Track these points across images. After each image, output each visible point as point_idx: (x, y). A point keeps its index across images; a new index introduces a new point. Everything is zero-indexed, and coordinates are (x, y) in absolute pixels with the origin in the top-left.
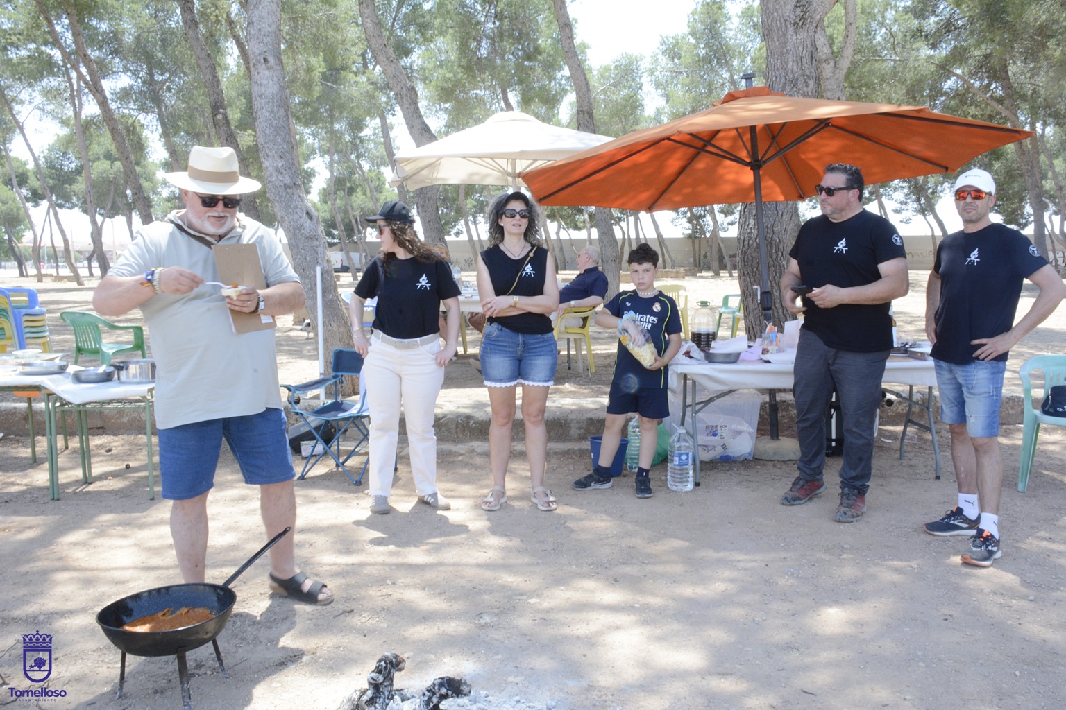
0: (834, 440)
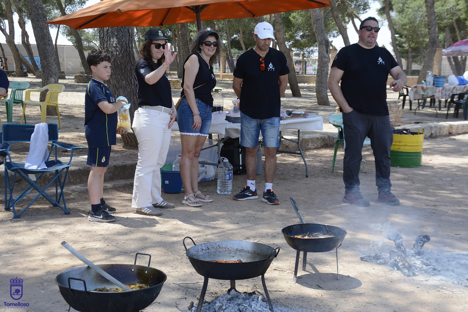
0: (241, 166)
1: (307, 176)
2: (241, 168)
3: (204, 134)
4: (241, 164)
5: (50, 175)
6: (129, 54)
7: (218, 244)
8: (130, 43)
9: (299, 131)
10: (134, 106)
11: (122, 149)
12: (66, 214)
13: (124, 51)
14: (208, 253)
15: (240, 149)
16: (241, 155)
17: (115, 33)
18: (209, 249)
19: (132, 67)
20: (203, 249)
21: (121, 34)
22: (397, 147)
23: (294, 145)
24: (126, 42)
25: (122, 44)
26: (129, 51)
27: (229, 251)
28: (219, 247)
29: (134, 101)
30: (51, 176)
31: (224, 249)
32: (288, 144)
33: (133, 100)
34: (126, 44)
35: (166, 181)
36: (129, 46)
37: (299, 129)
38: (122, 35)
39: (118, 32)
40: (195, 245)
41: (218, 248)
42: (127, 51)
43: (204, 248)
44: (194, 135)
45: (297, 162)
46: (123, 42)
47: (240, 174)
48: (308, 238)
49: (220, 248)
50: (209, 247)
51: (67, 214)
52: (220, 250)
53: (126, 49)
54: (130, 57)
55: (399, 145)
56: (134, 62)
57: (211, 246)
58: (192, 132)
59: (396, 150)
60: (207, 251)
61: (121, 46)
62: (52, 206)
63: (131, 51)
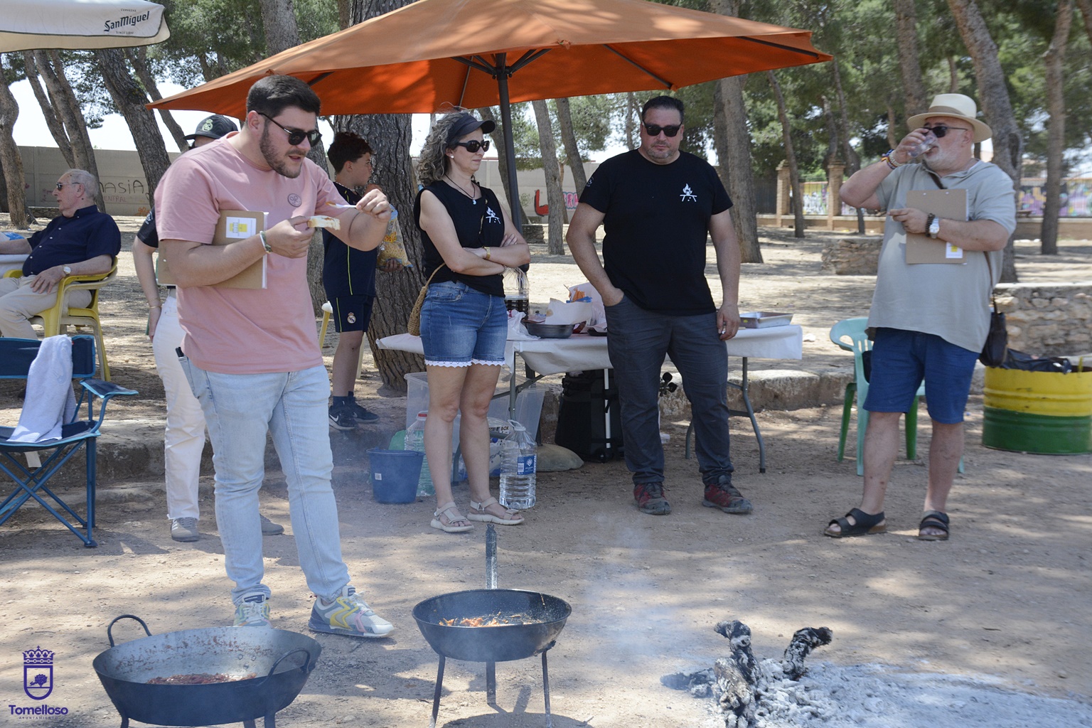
0: (608, 441)
1: (762, 471)
2: (608, 445)
3: (492, 359)
4: (608, 436)
5: (120, 454)
6: (395, 177)
7: (213, 634)
8: (399, 150)
9: (745, 359)
10: (401, 296)
11: (375, 397)
12: (86, 546)
13: (384, 170)
14: (183, 656)
15: (606, 401)
16: (608, 415)
17: (365, 128)
18: (186, 645)
19: (400, 205)
20: (169, 647)
21: (378, 131)
22: (1023, 403)
23: (796, 393)
24: (389, 149)
25: (380, 154)
26: (396, 169)
27: (239, 652)
28: (215, 640)
29: (402, 284)
30: (121, 457)
31: (228, 648)
32: (779, 390)
33: (399, 284)
34: (389, 154)
35: (376, 474)
36: (396, 159)
37: (746, 354)
38: (380, 133)
39: (370, 126)
40: (149, 634)
41: (213, 643)
42: (389, 171)
43: (173, 644)
44: (455, 366)
45: (788, 433)
46: (381, 149)
47: (604, 461)
48: (498, 625)
49: (217, 644)
50: (189, 642)
51: (90, 547)
52: (218, 649)
53: (387, 164)
54: (397, 184)
55: (1026, 399)
56: (406, 194)
57: (195, 639)
58: (449, 359)
59: (1020, 411)
60: (181, 651)
61: (376, 159)
62: (82, 526)
63: (400, 168)
